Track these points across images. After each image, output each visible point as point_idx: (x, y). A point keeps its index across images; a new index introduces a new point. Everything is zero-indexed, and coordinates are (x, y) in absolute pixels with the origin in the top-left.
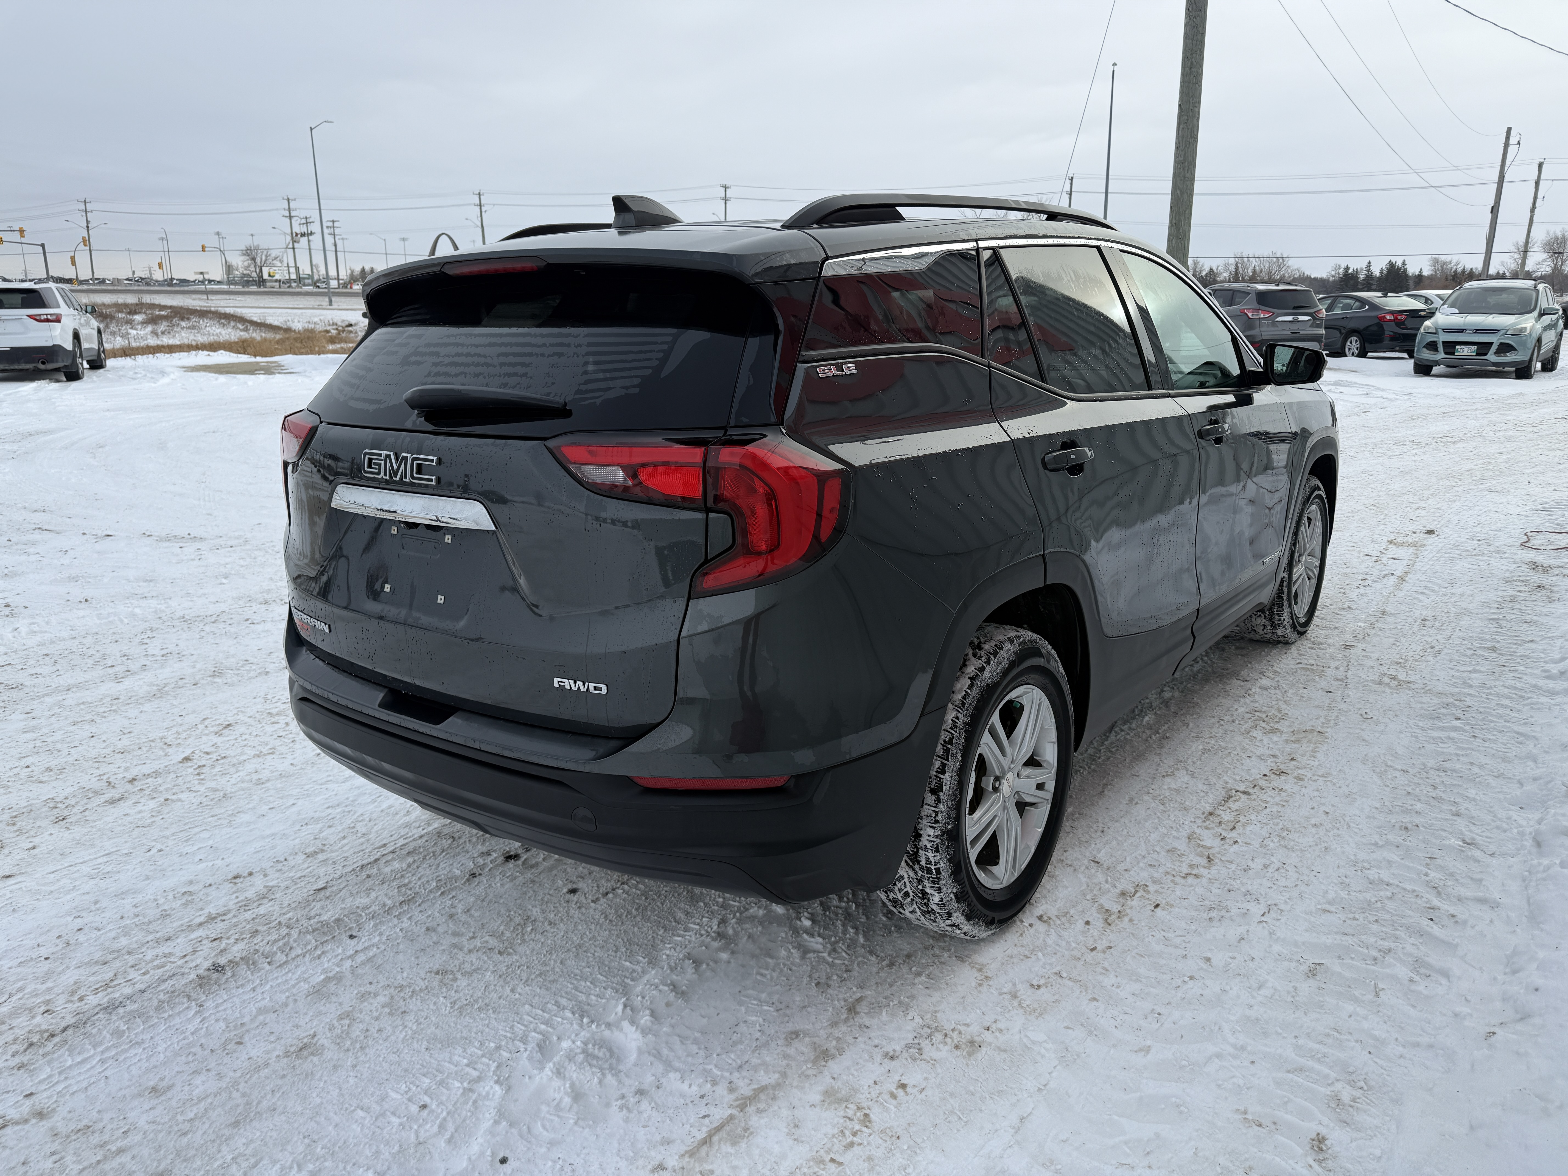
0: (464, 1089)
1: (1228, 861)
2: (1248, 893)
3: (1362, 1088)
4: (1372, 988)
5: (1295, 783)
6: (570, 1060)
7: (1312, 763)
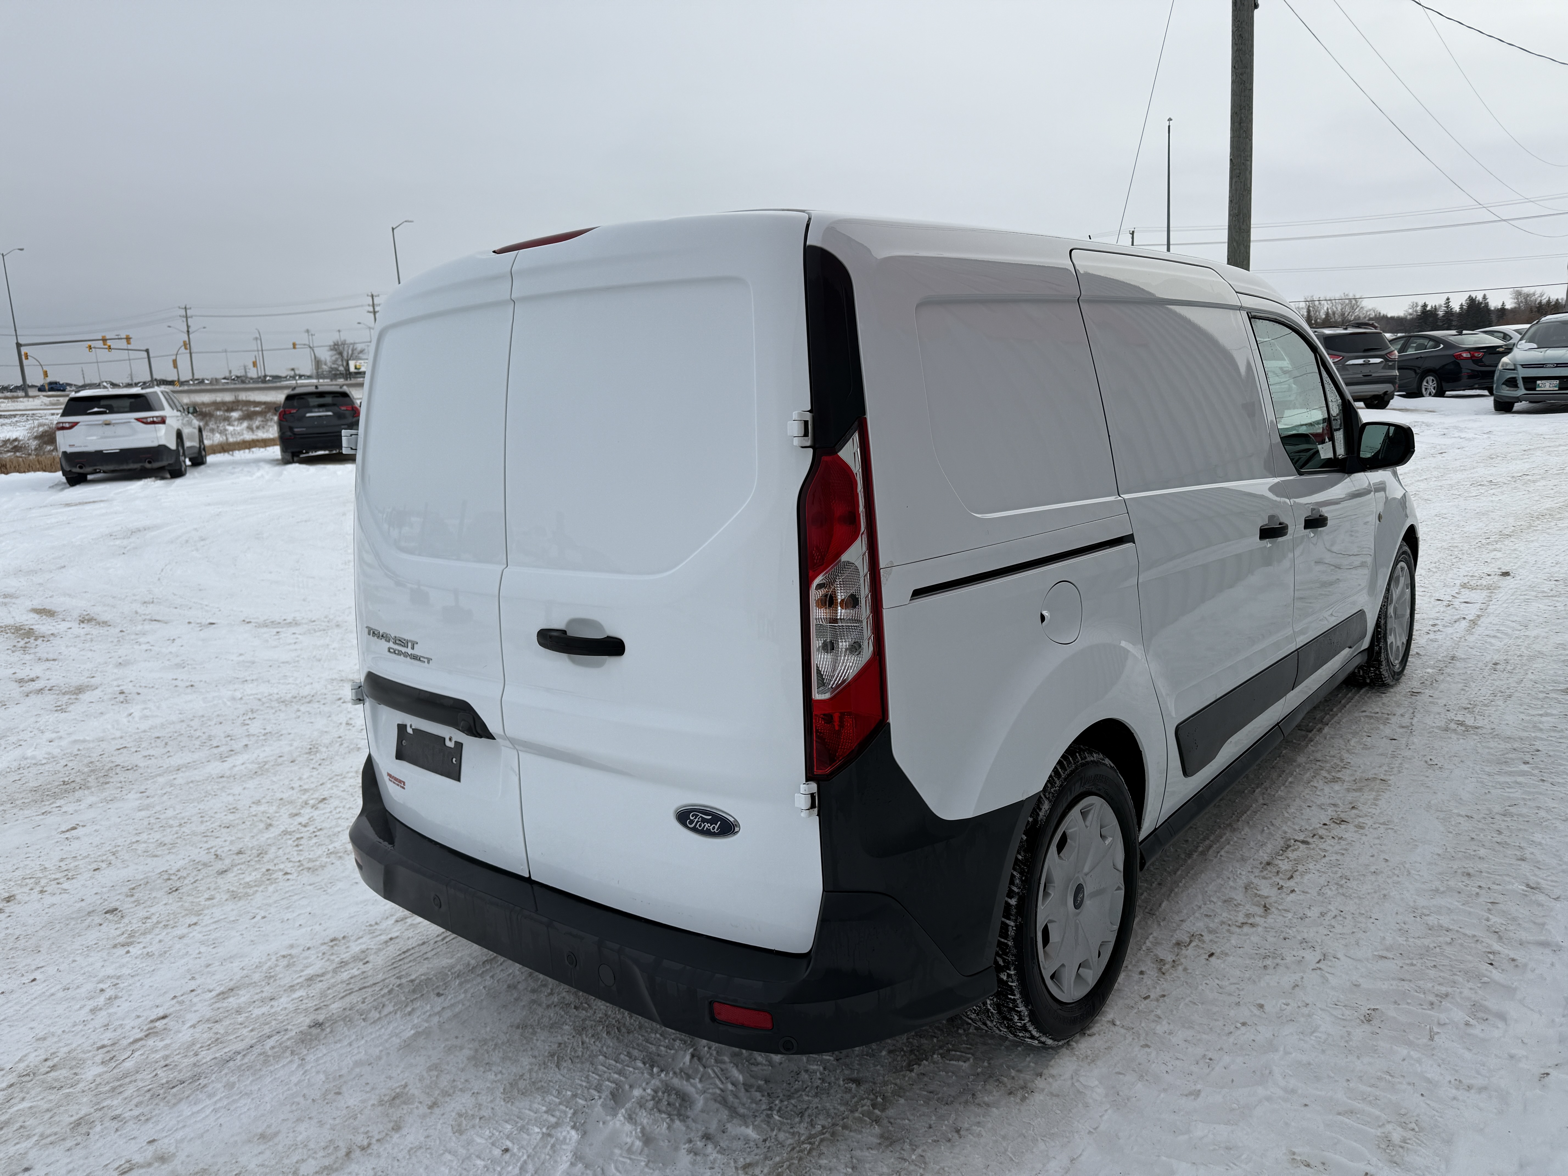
0: (543, 1133)
1: (1285, 910)
2: (1304, 941)
3: (1413, 1130)
4: (1428, 1032)
5: (1356, 832)
6: (641, 1106)
7: (1374, 811)
